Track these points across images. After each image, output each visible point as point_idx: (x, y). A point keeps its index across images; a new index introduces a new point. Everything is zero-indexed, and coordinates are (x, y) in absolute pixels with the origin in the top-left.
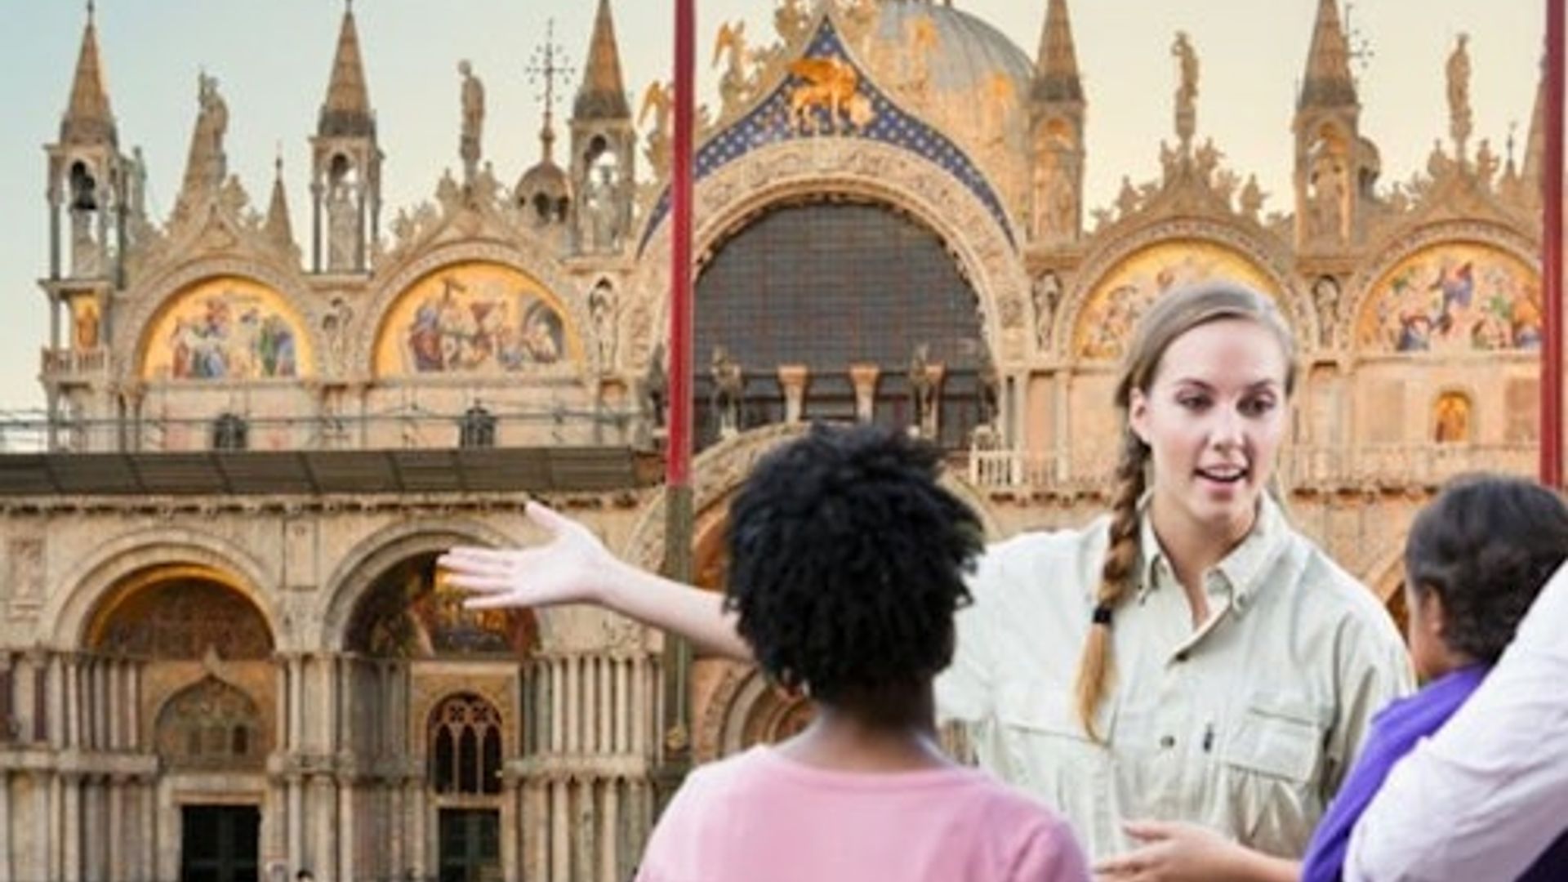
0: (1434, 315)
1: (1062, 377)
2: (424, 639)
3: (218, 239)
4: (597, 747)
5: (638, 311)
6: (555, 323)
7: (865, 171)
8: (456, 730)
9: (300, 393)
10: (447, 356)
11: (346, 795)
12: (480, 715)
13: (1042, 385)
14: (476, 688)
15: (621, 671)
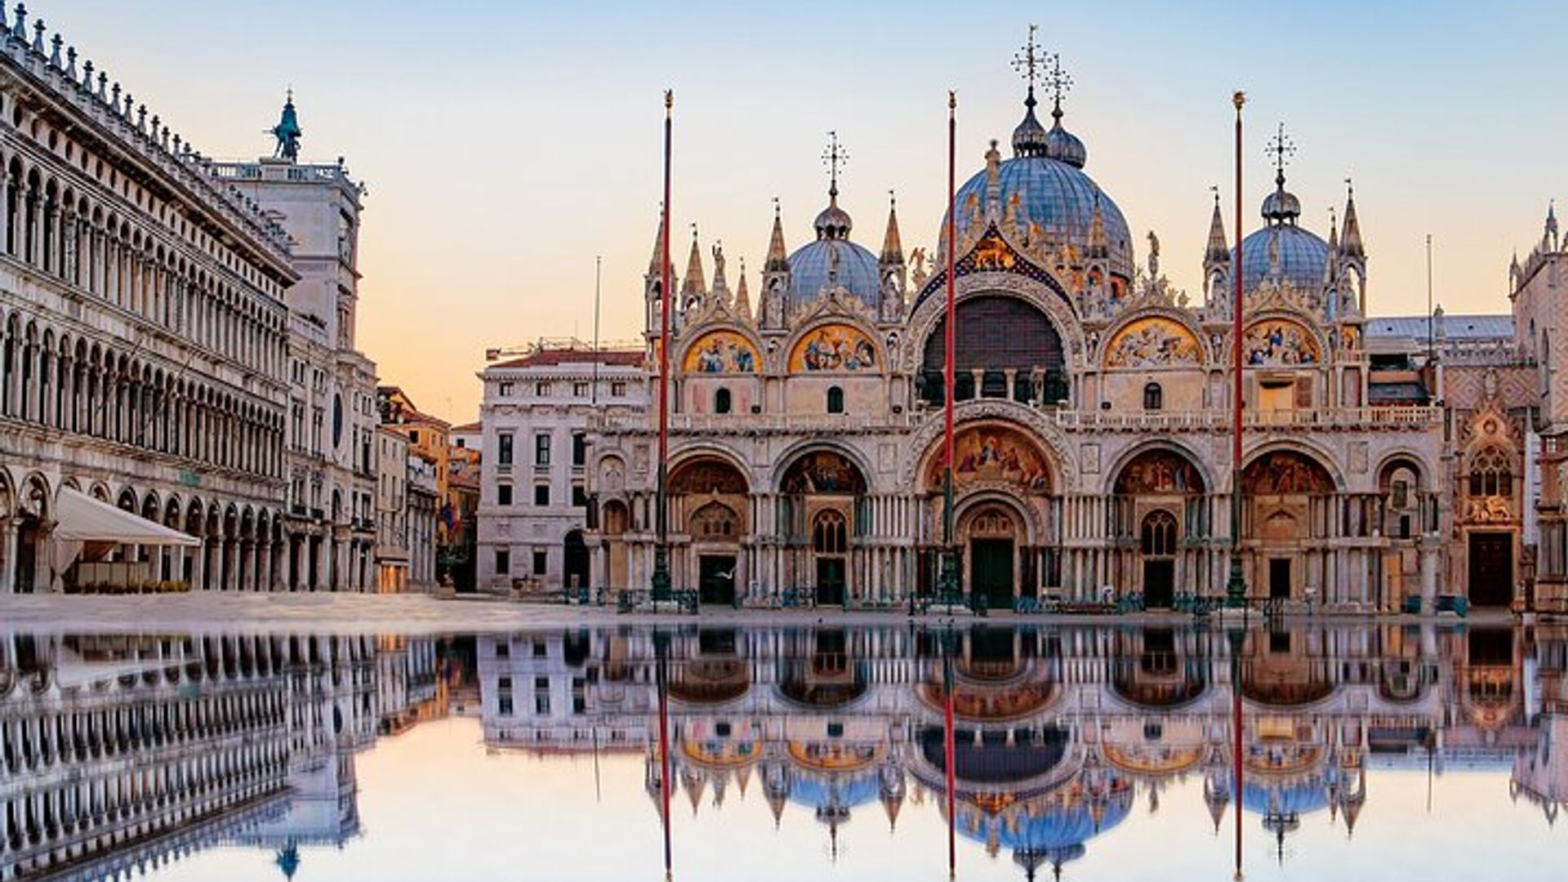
0: (1265, 349)
1: (1099, 376)
2: (811, 484)
3: (720, 315)
4: (892, 534)
5: (908, 346)
6: (871, 350)
7: (1010, 286)
8: (825, 524)
9: (754, 379)
10: (822, 364)
11: (781, 553)
12: (836, 519)
13: (1090, 379)
14: (835, 507)
15: (903, 502)
